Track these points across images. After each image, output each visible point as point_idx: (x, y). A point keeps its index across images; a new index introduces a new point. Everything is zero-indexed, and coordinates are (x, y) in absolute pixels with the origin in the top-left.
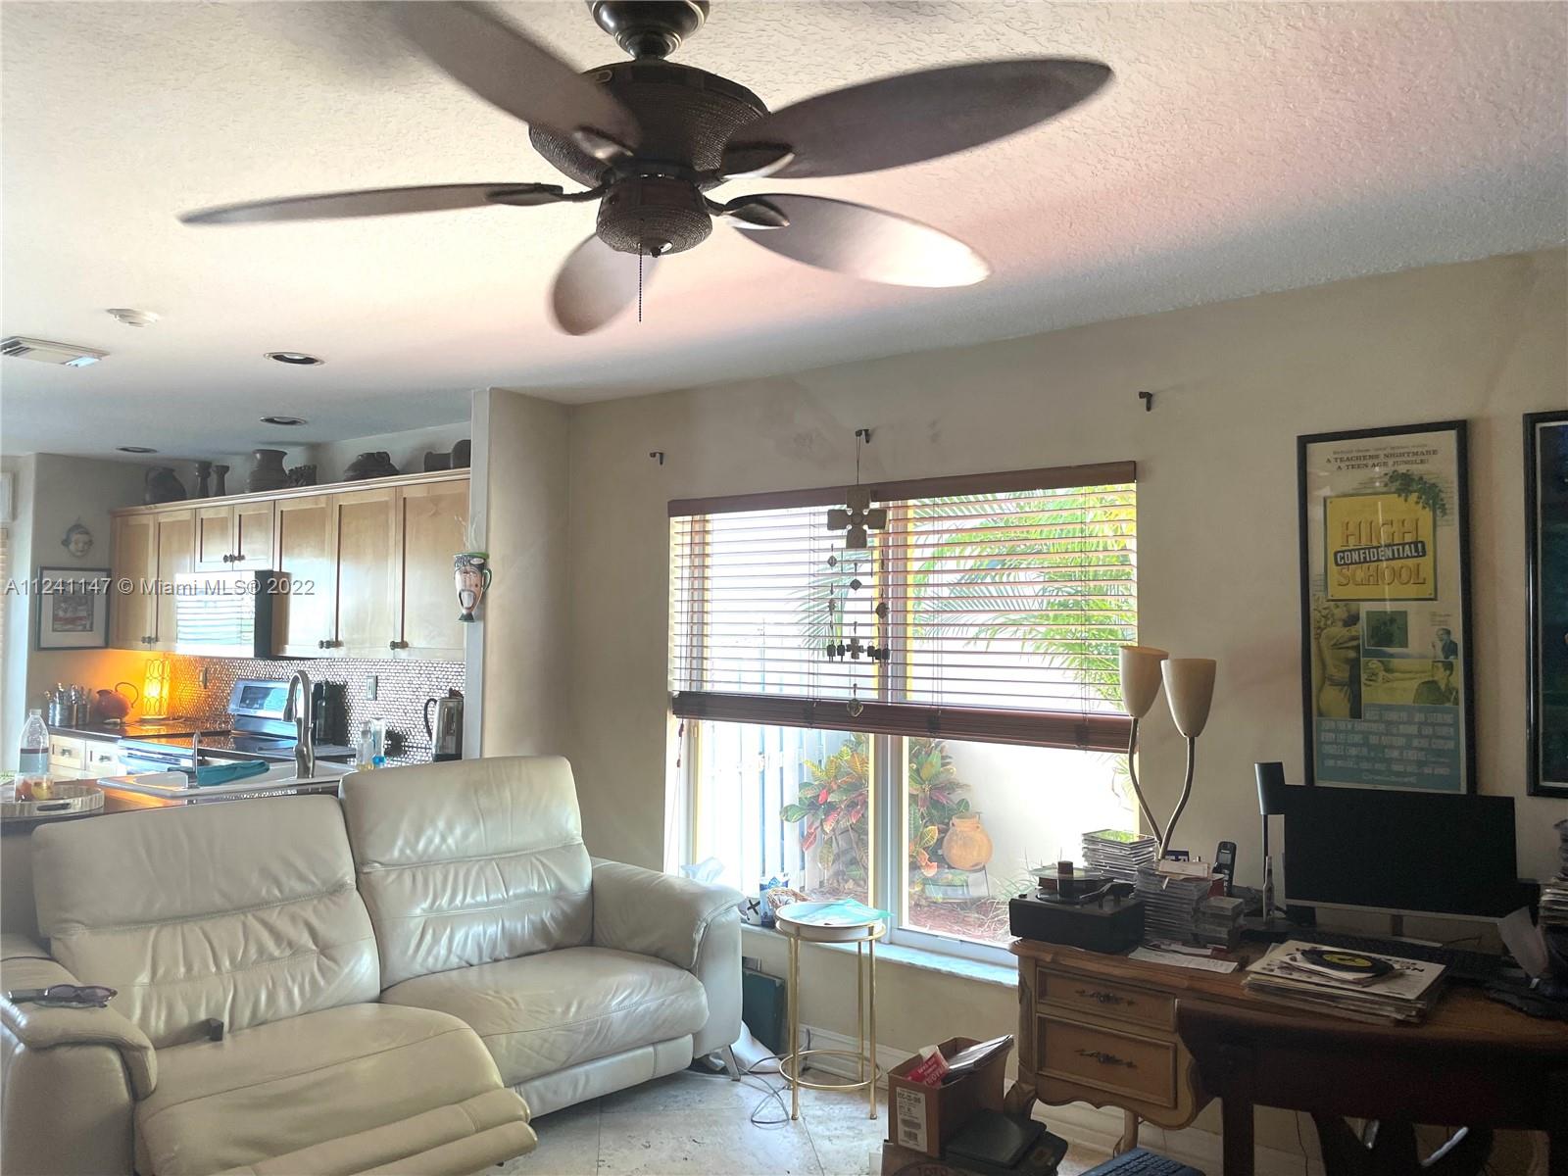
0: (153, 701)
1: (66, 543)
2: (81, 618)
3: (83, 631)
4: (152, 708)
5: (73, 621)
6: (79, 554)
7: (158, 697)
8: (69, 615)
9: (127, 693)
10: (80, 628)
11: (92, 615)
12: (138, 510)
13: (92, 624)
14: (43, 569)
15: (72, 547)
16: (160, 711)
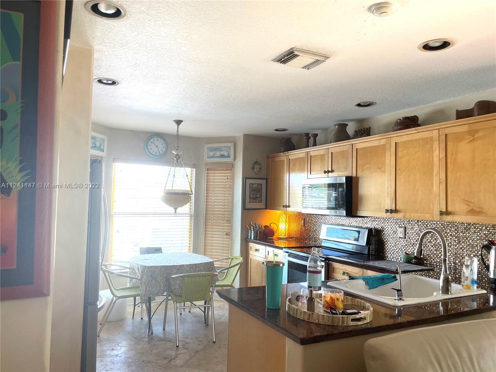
0: (283, 231)
1: (253, 168)
2: (258, 198)
3: (259, 202)
4: (283, 233)
5: (255, 198)
6: (257, 173)
7: (285, 229)
8: (254, 196)
9: (273, 226)
10: (258, 201)
11: (261, 196)
12: (279, 155)
13: (261, 200)
14: (246, 178)
15: (255, 170)
16: (285, 235)
